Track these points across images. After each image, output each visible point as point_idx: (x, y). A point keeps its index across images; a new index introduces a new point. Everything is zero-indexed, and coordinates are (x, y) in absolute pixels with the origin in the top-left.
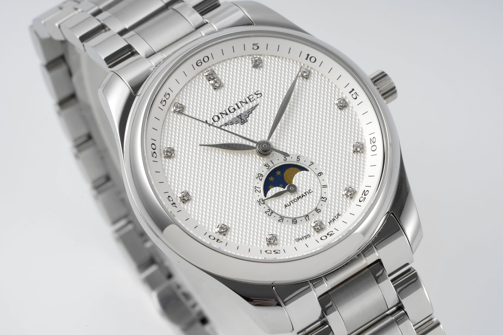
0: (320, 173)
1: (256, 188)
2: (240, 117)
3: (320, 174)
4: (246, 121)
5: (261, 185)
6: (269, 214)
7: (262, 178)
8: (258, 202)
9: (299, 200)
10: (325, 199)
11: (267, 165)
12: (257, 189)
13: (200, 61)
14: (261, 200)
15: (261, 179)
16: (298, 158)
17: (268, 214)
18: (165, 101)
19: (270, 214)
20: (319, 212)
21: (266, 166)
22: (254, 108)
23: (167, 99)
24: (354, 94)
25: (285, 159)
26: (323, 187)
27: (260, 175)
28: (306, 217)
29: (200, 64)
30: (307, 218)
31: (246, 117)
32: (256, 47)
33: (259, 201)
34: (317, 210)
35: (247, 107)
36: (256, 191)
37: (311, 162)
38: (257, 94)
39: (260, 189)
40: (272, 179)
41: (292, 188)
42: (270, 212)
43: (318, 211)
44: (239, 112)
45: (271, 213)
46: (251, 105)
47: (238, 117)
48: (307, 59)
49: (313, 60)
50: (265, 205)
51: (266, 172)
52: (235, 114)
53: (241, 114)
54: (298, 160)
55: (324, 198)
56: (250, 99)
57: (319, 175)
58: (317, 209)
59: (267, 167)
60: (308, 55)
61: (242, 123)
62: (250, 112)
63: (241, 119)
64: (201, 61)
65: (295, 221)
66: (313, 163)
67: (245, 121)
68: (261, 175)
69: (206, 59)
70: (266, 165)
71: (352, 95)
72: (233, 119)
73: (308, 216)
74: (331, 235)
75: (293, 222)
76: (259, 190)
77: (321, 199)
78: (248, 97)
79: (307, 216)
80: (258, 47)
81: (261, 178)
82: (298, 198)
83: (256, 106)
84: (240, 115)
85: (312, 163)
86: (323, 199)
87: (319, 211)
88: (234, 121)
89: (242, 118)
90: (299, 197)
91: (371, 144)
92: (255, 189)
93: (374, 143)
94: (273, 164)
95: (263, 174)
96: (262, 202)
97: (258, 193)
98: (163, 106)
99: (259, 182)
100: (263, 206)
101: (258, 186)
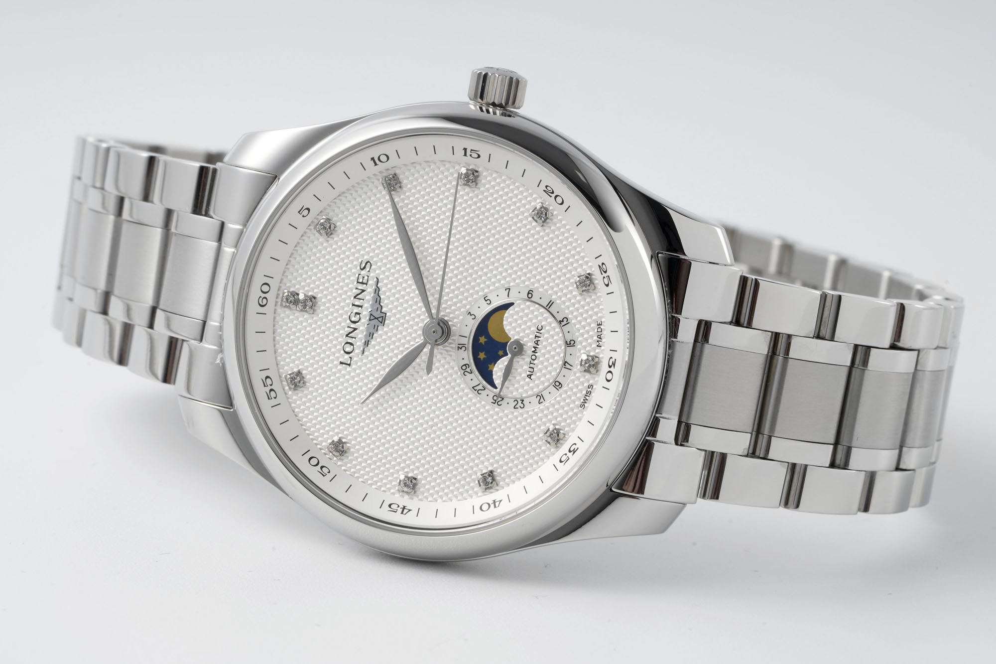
0: (529, 293)
1: (475, 388)
2: (372, 317)
4: (384, 315)
5: (476, 378)
7: (470, 368)
8: (495, 403)
9: (537, 352)
10: (565, 320)
11: (460, 346)
12: (477, 388)
13: (261, 299)
14: (495, 398)
15: (470, 372)
16: (486, 301)
17: (519, 407)
18: (271, 390)
19: (522, 406)
20: (574, 343)
21: (461, 349)
22: (377, 290)
23: (271, 385)
24: (471, 154)
25: (473, 317)
26: (549, 308)
27: (464, 368)
28: (565, 365)
29: (265, 301)
30: (568, 366)
31: (379, 309)
32: (306, 212)
33: (494, 401)
34: (570, 344)
35: (368, 296)
36: (480, 392)
37: (506, 289)
38: (364, 268)
39: (481, 385)
40: (482, 356)
41: (515, 348)
42: (520, 403)
43: (572, 345)
44: (365, 313)
45: (522, 403)
46: (370, 289)
47: (370, 320)
48: (376, 164)
49: (384, 158)
50: (506, 400)
51: (467, 356)
52: (365, 320)
54: (488, 302)
55: (563, 321)
56: (362, 283)
57: (530, 295)
58: (568, 343)
59: (464, 349)
60: (373, 159)
61: (381, 323)
62: (378, 300)
63: (377, 319)
64: (262, 297)
65: (557, 384)
66: (509, 289)
67: (383, 317)
68: (465, 365)
69: (265, 288)
70: (458, 347)
71: (471, 155)
72: (367, 329)
73: (566, 362)
74: (614, 364)
75: (558, 387)
76: (480, 387)
77: (562, 325)
78: (358, 282)
80: (308, 209)
81: (468, 370)
82: (534, 351)
83: (378, 283)
84: (371, 314)
86: (563, 324)
87: (572, 342)
88: (372, 330)
89: (377, 317)
90: (533, 349)
91: (551, 196)
92: (476, 390)
93: (553, 193)
94: (466, 337)
95: (466, 362)
96: (500, 399)
97: (484, 393)
98: (275, 398)
99: (472, 376)
100: (504, 403)
101: (475, 383)
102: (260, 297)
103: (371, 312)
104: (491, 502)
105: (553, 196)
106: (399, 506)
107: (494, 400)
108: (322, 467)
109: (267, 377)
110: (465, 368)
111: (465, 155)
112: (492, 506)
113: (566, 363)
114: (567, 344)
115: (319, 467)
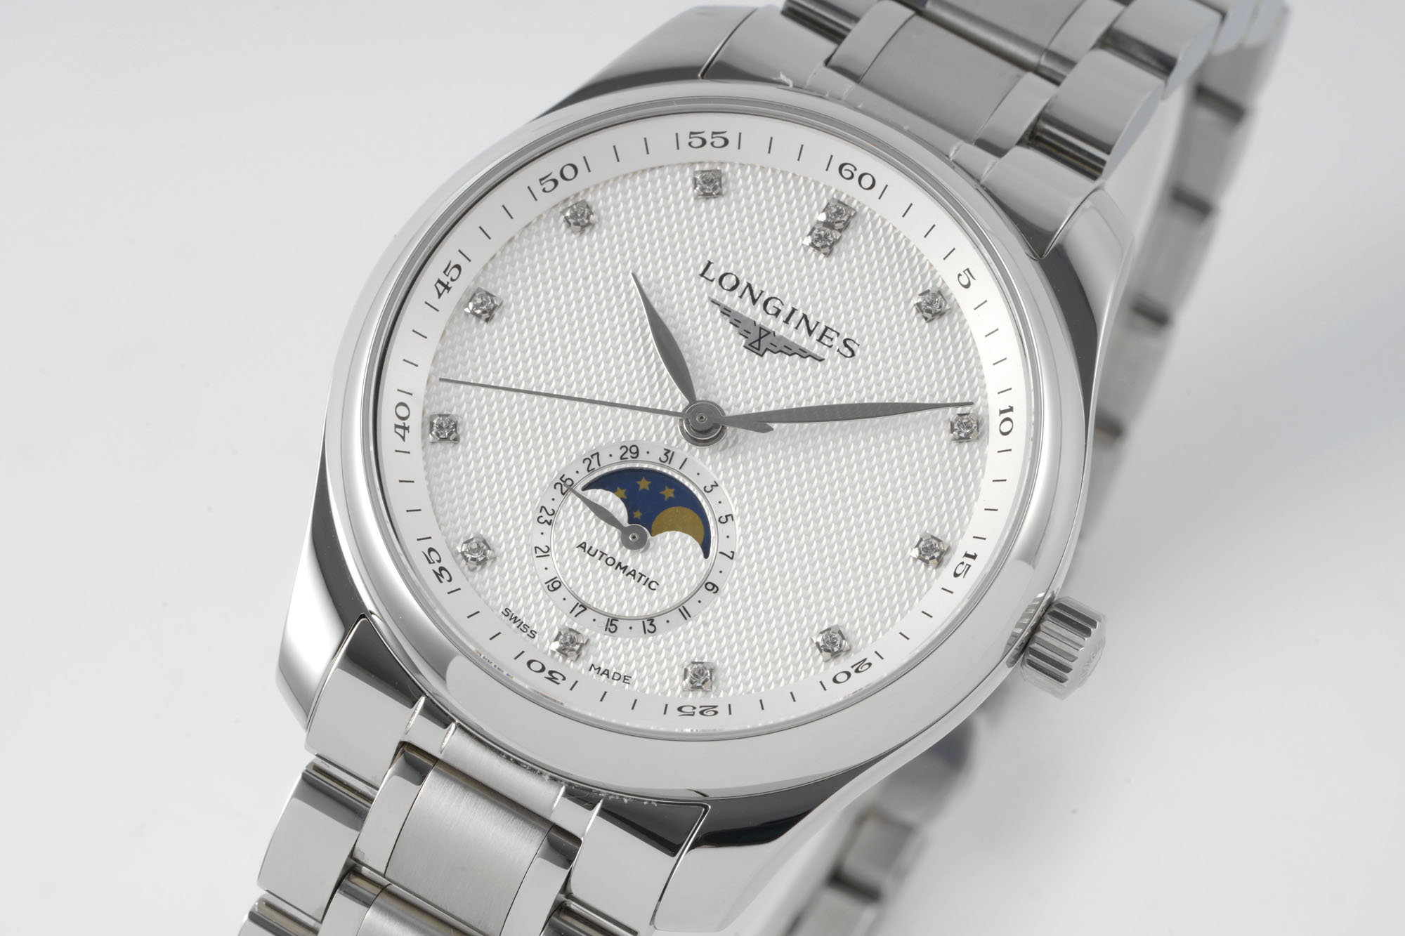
0: (714, 586)
1: (595, 457)
2: (764, 333)
3: (714, 588)
4: (761, 352)
5: (611, 464)
6: (541, 516)
7: (630, 459)
8: (561, 479)
9: (616, 568)
10: (652, 629)
11: (670, 455)
12: (595, 460)
13: (852, 169)
14: (569, 483)
15: (623, 456)
16: (726, 516)
17: (540, 514)
18: (704, 142)
19: (542, 520)
20: (610, 631)
21: (666, 454)
22: (804, 354)
23: (712, 144)
24: (965, 564)
25: (708, 489)
26: (680, 610)
27: (634, 450)
28: (581, 606)
29: (848, 175)
30: (578, 609)
31: (772, 348)
32: (964, 281)
33: (564, 479)
34: (612, 624)
35: (799, 337)
36: (587, 462)
37: (733, 552)
38: (846, 346)
39: (597, 467)
40: (644, 484)
41: (634, 537)
42: (547, 517)
43: (609, 626)
45: (546, 521)
46: (809, 343)
47: (761, 328)
48: (1002, 412)
49: (1006, 426)
50: (559, 497)
51: (649, 461)
53: (772, 334)
54: (723, 520)
55: (651, 624)
56: (823, 334)
57: (710, 587)
58: (614, 622)
59: (664, 458)
60: (1011, 409)
61: (750, 345)
62: (789, 349)
63: (759, 340)
64: (854, 172)
65: (556, 585)
66: (732, 558)
67: (759, 349)
68: (637, 452)
69: (866, 181)
70: (669, 451)
71: (963, 563)
72: (748, 320)
73: (585, 609)
74: (552, 679)
75: (549, 583)
76: (594, 465)
77: (645, 621)
78: (827, 328)
79: (585, 607)
80: (967, 286)
81: (628, 455)
82: (620, 564)
83: (814, 357)
84: (769, 333)
85: (731, 555)
86: (647, 623)
88: (744, 326)
89: (762, 340)
90: (623, 566)
91: (852, 667)
92: (592, 456)
93: (857, 671)
94: (680, 468)
95: (642, 456)
96: (565, 489)
97: (583, 468)
98: (690, 144)
99: (617, 458)
100: (557, 493)
101: (605, 460)
102: (856, 169)
103: (772, 333)
104: (407, 423)
105: (852, 671)
106: (452, 280)
107: (566, 480)
108: (556, 182)
109: (726, 142)
110: (632, 450)
111: (967, 555)
112: (400, 423)
113: (583, 609)
114: (612, 620)
115: (557, 176)
